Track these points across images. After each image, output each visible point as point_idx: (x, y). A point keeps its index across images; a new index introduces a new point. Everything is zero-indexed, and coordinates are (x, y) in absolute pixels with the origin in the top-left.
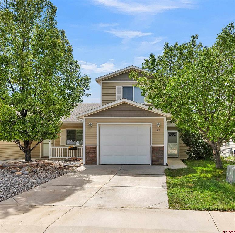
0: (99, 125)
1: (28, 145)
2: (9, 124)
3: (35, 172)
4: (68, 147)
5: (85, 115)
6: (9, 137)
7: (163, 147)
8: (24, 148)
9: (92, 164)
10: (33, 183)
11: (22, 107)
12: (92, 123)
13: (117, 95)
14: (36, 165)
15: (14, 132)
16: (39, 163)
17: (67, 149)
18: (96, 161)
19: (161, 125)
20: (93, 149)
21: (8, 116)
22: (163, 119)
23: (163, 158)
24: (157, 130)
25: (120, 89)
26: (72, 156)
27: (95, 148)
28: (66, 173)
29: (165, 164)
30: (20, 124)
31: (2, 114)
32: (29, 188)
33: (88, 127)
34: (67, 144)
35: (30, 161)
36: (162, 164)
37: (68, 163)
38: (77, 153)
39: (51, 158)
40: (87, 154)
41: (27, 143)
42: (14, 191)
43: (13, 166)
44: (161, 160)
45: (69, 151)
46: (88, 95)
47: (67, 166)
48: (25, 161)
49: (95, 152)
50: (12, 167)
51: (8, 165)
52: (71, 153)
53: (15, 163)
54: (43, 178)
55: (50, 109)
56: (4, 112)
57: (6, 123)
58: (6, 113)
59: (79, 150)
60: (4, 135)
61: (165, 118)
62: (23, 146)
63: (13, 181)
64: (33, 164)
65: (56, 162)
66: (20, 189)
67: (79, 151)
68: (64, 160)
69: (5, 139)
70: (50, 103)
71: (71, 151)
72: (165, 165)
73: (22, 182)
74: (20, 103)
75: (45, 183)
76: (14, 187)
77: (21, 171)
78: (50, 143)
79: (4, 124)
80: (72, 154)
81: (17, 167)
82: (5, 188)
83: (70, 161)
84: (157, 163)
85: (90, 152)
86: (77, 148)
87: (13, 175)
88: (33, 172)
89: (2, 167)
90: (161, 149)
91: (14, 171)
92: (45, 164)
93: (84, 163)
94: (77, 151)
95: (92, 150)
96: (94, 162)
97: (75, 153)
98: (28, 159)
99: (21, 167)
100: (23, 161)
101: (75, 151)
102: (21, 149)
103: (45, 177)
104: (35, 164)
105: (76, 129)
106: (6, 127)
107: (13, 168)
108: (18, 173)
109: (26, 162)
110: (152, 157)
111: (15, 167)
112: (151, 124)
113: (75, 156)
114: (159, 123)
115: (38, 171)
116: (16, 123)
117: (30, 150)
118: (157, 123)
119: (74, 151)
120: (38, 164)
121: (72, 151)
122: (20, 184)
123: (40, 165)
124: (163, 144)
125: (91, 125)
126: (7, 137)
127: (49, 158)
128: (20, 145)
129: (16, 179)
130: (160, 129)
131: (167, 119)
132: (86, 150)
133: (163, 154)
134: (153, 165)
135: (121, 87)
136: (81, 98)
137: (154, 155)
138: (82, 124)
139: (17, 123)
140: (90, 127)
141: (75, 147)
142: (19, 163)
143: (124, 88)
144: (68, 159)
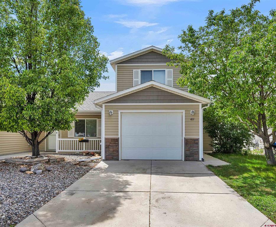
0: (121, 113)
1: (36, 137)
2: (16, 110)
3: (49, 171)
4: (78, 139)
5: (105, 101)
6: (15, 126)
7: (198, 140)
8: (31, 140)
9: (112, 159)
10: (53, 187)
11: (34, 88)
12: (112, 111)
13: (134, 80)
14: (48, 160)
15: (22, 120)
16: (50, 158)
17: (77, 142)
18: (118, 156)
19: (196, 113)
20: (115, 141)
21: (16, 100)
22: (199, 105)
23: (198, 152)
24: (191, 119)
25: (138, 72)
26: (83, 149)
27: (117, 140)
28: (88, 172)
29: (200, 159)
30: (30, 110)
31: (8, 97)
32: (51, 196)
33: (108, 115)
34: (75, 136)
35: (39, 156)
36: (197, 159)
37: (81, 157)
38: (88, 145)
39: (58, 152)
40: (107, 147)
41: (35, 134)
42: (32, 202)
43: (20, 163)
44: (196, 154)
45: (79, 144)
46: (105, 78)
47: (83, 161)
48: (33, 155)
49: (117, 145)
50: (17, 163)
51: (13, 161)
52: (81, 145)
53: (21, 158)
54: (62, 179)
55: (69, 90)
56: (11, 94)
57: (11, 109)
58: (13, 96)
59: (90, 142)
60: (10, 124)
61: (200, 105)
62: (31, 138)
63: (26, 186)
64: (44, 160)
65: (68, 157)
66: (39, 198)
67: (90, 144)
68: (75, 154)
69: (10, 129)
70: (67, 84)
71: (81, 144)
72: (200, 161)
73: (38, 185)
74: (30, 84)
75: (68, 186)
76: (30, 195)
77: (32, 170)
78: (57, 135)
79: (9, 110)
80: (83, 147)
81: (24, 163)
82: (18, 196)
83: (82, 155)
84: (191, 158)
85: (111, 145)
86: (88, 140)
87: (23, 175)
88: (47, 170)
89: (6, 163)
90: (196, 142)
91: (23, 170)
92: (58, 160)
93: (104, 158)
94: (88, 144)
95: (112, 142)
96: (115, 157)
97: (86, 145)
98: (36, 154)
99: (29, 163)
100: (30, 157)
101: (86, 144)
102: (28, 142)
103: (64, 178)
104: (46, 159)
105: (86, 119)
106: (12, 114)
107: (20, 164)
108: (29, 172)
109: (34, 157)
110: (185, 151)
111: (22, 163)
112: (184, 111)
113: (86, 149)
114: (194, 111)
115: (52, 169)
116: (25, 109)
117: (39, 143)
118: (191, 111)
119: (84, 143)
120: (49, 160)
121: (83, 144)
122: (37, 189)
123: (52, 161)
124: (198, 135)
125: (112, 113)
126: (13, 126)
127: (55, 151)
128: (26, 137)
129: (29, 181)
130: (195, 117)
131: (203, 106)
132: (106, 142)
133: (198, 147)
134: (186, 160)
135: (139, 71)
136: (98, 81)
137: (187, 148)
138: (101, 113)
139: (27, 110)
140: (110, 116)
141: (86, 139)
142: (26, 158)
143: (142, 71)
144: (79, 153)
